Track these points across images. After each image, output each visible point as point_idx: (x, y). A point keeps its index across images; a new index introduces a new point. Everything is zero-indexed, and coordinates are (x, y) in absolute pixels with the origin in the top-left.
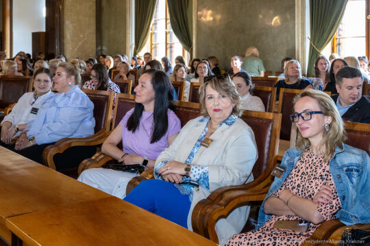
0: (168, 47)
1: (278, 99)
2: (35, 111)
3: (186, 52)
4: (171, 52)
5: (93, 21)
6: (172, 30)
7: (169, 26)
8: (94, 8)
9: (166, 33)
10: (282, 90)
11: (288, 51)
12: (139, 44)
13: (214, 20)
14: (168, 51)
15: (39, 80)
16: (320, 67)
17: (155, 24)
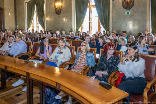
0: (38, 27)
1: (71, 42)
2: (10, 47)
3: (43, 29)
4: (38, 29)
5: (14, 20)
6: (39, 23)
7: (38, 22)
8: (14, 16)
9: (37, 24)
10: (72, 40)
11: (70, 29)
12: (29, 27)
13: (51, 20)
14: (38, 28)
15: (10, 39)
16: (79, 34)
17: (33, 21)
